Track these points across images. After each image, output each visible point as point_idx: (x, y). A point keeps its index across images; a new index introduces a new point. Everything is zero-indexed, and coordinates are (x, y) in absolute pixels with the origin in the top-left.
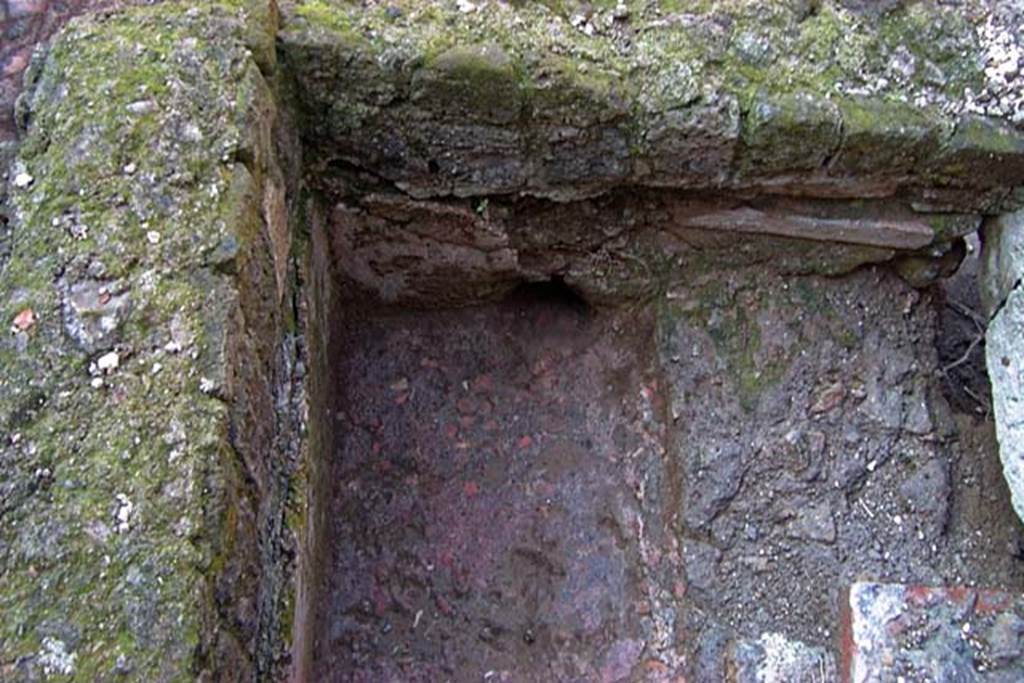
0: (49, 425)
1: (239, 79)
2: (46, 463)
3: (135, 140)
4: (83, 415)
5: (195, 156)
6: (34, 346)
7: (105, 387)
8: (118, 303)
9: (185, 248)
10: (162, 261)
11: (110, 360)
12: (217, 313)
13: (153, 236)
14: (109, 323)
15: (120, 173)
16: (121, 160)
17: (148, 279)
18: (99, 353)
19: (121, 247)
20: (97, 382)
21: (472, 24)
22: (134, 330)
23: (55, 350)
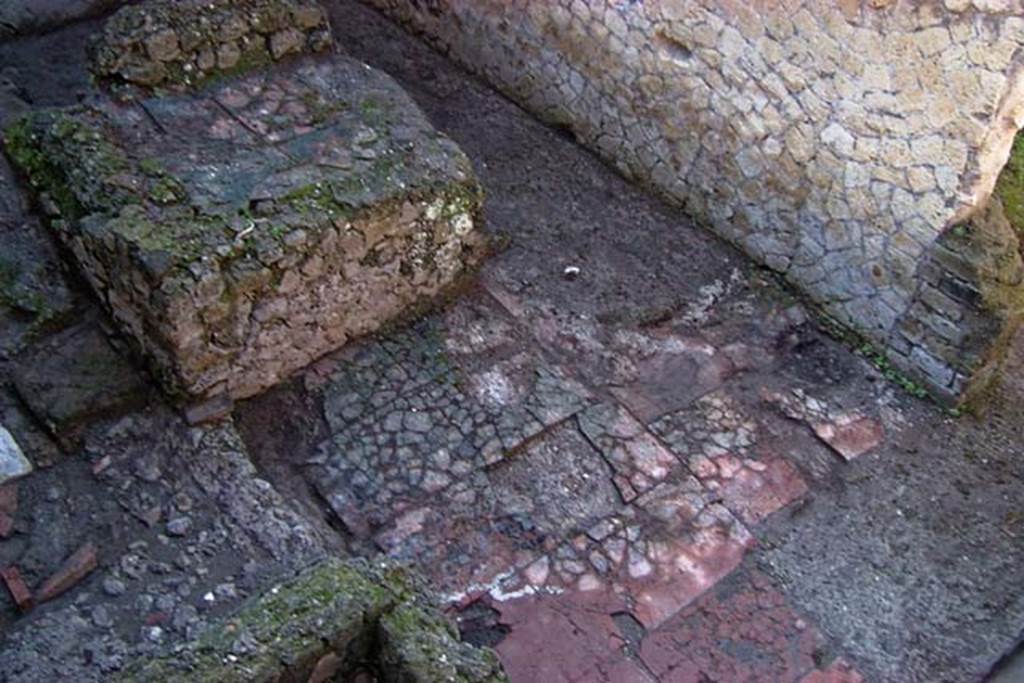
0: (207, 658)
1: (350, 618)
2: (195, 666)
3: (305, 610)
4: (214, 664)
5: (314, 629)
6: (226, 637)
7: (225, 664)
8: (251, 647)
9: (281, 649)
10: (272, 647)
11: (233, 658)
12: (268, 673)
13: (278, 639)
14: (244, 649)
15: (291, 614)
16: (296, 612)
17: (264, 648)
18: (232, 654)
19: (268, 634)
20: (225, 660)
21: (437, 666)
22: (246, 657)
23: (227, 643)
